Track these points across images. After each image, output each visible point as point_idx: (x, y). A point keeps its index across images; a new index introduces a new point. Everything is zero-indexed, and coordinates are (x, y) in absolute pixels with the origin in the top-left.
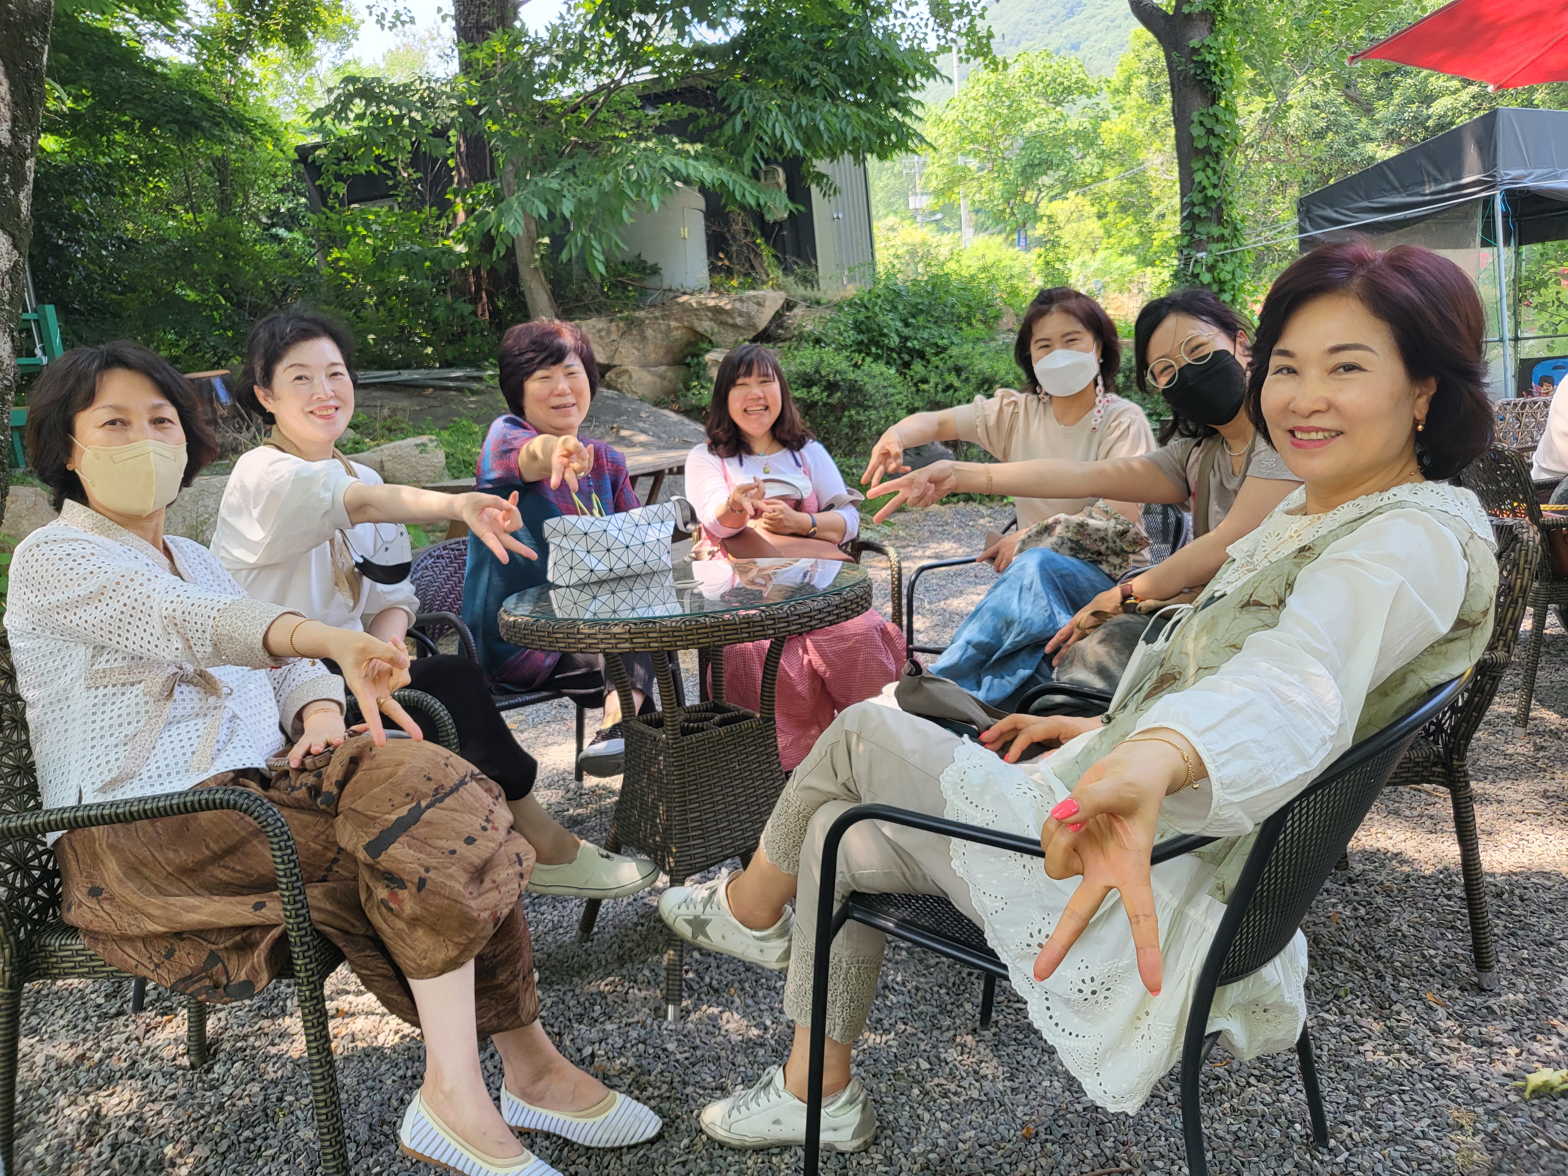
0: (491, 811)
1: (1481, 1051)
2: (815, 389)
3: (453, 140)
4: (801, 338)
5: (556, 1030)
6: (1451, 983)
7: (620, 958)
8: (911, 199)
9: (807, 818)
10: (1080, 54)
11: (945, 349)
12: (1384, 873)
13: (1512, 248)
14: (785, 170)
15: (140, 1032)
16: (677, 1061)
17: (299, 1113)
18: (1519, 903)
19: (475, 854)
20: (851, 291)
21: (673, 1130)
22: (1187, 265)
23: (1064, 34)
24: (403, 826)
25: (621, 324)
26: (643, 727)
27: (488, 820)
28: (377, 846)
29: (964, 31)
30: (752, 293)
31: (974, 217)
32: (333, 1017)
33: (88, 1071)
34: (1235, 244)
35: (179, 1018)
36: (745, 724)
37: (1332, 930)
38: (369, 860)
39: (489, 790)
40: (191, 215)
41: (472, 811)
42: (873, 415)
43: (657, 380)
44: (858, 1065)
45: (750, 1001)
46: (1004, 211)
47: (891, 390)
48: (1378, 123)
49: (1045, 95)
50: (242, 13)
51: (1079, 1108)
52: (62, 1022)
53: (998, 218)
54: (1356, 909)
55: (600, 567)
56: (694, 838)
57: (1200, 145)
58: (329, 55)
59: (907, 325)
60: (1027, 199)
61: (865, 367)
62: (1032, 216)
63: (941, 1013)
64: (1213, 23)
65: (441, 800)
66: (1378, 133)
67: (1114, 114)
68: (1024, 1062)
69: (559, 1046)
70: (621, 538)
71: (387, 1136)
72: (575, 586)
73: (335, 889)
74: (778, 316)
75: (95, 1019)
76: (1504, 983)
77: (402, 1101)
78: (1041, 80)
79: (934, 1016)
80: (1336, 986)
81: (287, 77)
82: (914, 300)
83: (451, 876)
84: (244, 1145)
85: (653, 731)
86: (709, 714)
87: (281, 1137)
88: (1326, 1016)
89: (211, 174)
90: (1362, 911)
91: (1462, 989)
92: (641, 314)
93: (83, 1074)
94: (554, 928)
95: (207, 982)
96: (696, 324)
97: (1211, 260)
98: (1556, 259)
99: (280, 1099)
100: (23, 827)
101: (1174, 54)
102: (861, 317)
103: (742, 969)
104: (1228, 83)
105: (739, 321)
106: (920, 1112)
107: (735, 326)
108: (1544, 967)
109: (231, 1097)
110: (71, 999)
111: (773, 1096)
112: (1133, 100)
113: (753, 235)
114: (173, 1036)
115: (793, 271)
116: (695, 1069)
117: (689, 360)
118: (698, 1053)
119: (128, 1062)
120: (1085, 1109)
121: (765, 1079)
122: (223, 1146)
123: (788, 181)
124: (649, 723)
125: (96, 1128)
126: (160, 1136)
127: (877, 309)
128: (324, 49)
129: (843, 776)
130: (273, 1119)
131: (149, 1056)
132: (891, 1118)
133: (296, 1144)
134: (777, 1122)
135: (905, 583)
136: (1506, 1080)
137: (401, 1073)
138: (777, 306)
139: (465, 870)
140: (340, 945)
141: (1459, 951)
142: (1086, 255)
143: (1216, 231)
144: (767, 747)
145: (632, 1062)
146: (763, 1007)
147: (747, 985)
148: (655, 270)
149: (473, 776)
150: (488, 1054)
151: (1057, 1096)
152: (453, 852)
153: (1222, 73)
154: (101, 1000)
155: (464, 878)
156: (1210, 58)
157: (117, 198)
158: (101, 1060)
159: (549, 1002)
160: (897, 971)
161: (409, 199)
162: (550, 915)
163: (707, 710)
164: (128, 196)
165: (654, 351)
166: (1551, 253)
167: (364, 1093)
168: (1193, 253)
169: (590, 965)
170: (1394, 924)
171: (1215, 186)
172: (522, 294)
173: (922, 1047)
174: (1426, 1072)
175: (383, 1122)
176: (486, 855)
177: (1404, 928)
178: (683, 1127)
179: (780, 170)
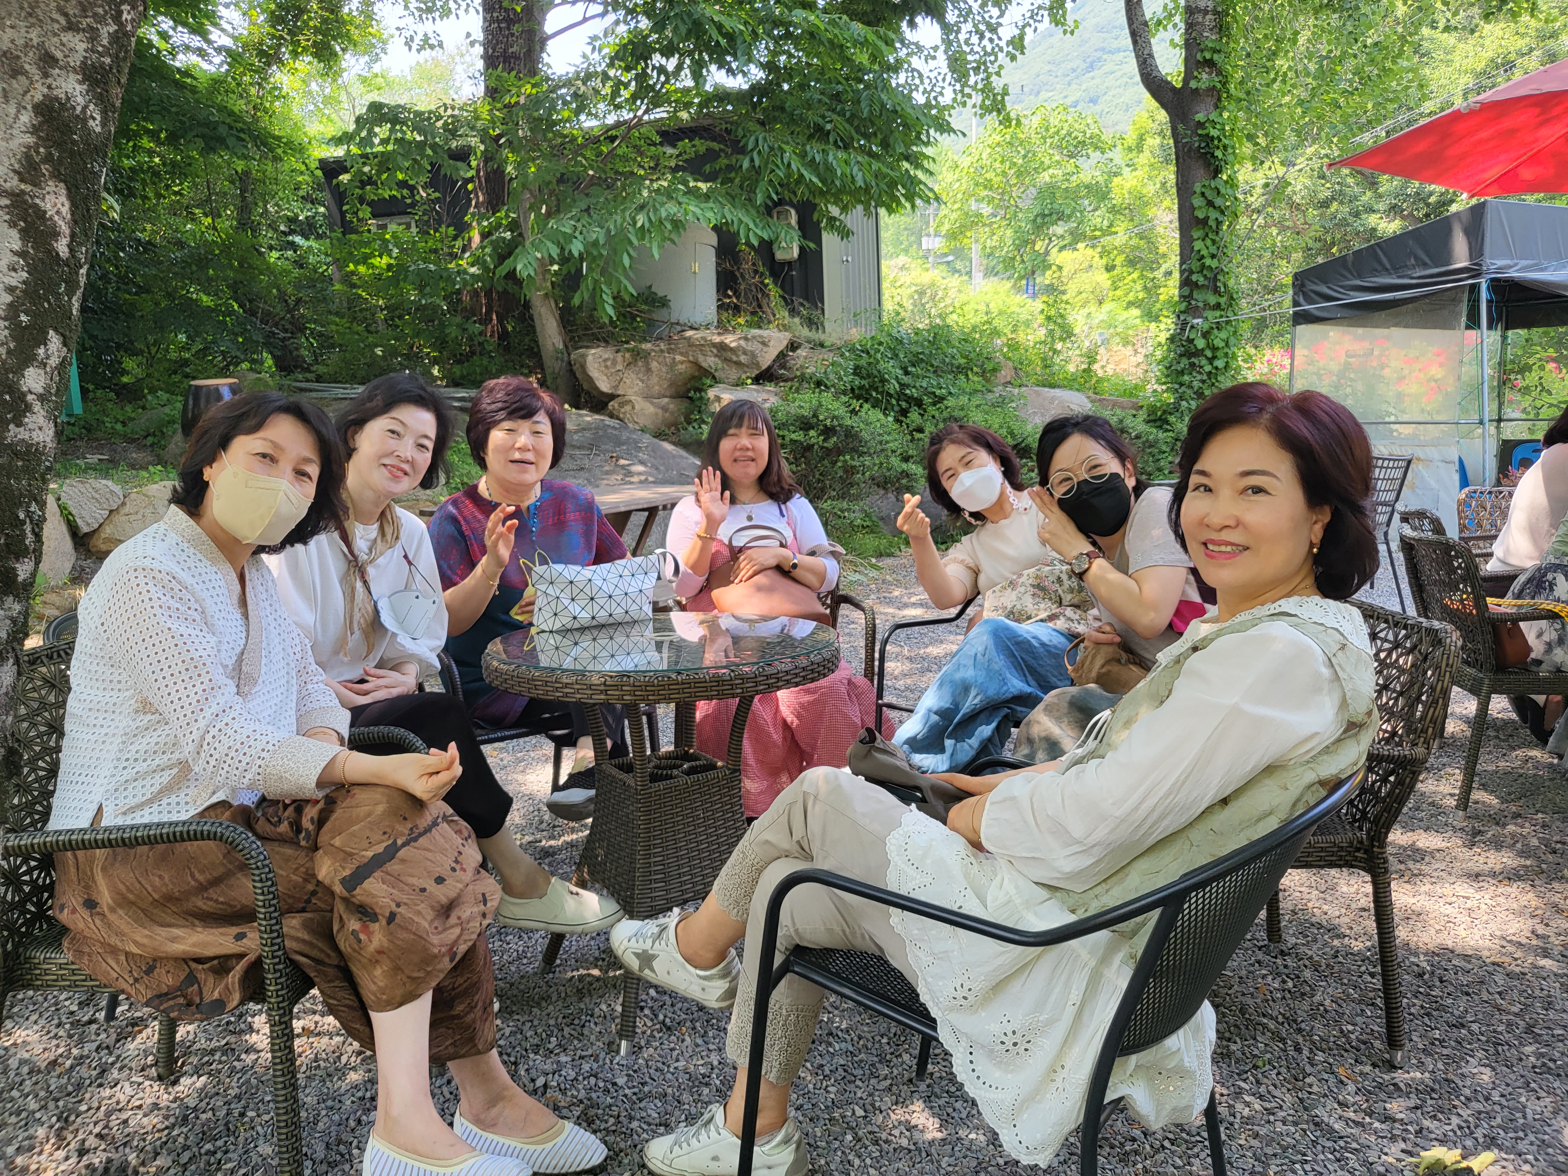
0: (460, 853)
1: (1383, 1126)
2: (812, 433)
3: (474, 163)
4: (802, 378)
5: (512, 1059)
6: (1364, 1059)
7: (579, 991)
8: (924, 240)
9: (760, 871)
10: (1098, 108)
11: (942, 399)
12: (1315, 948)
13: (1499, 333)
14: (797, 212)
15: (111, 1041)
16: (625, 1096)
17: (259, 1128)
18: (1438, 984)
19: (443, 893)
20: (856, 334)
21: (616, 1163)
22: (1183, 330)
23: (1084, 87)
24: (378, 862)
25: (627, 355)
26: (615, 772)
27: (457, 861)
28: (353, 881)
29: (980, 86)
30: (756, 332)
31: (985, 262)
32: (298, 1036)
33: (59, 1077)
34: (1230, 314)
35: (149, 1030)
36: (711, 774)
37: (1258, 1001)
38: (345, 894)
39: (459, 832)
40: (209, 220)
41: (443, 851)
42: (868, 462)
43: (660, 412)
44: (797, 1109)
45: (699, 1041)
46: (1014, 258)
47: (886, 437)
48: (1381, 197)
49: (1059, 147)
50: (274, 27)
51: (1001, 1161)
52: (35, 1027)
53: (1009, 263)
54: (1284, 982)
55: (584, 614)
56: (656, 881)
57: (1200, 215)
58: (357, 67)
59: (907, 373)
60: (1037, 248)
61: (863, 414)
62: (1042, 263)
63: (880, 1062)
64: (1219, 100)
65: (415, 840)
66: (1381, 206)
67: (1126, 171)
68: (954, 1114)
69: (514, 1076)
70: (604, 588)
71: (342, 1156)
72: (557, 632)
73: (312, 919)
74: (782, 355)
75: (67, 1026)
76: (1414, 1061)
77: (359, 1122)
78: (1057, 133)
79: (873, 1065)
80: (1255, 1056)
81: (314, 86)
82: (915, 349)
83: (419, 913)
84: (204, 1158)
85: (623, 776)
86: (679, 762)
87: (241, 1152)
88: (1243, 1084)
89: (232, 182)
90: (1290, 984)
91: (1374, 1065)
92: (647, 346)
93: (54, 1080)
94: (519, 958)
95: (181, 1000)
96: (701, 359)
97: (1206, 327)
98: (1540, 344)
99: (242, 1115)
100: (19, 847)
101: (1180, 127)
102: (863, 362)
103: (695, 1008)
104: (1230, 158)
105: (743, 359)
106: (851, 1157)
107: (738, 364)
108: (1453, 1049)
109: (195, 1109)
110: (46, 1005)
111: (713, 1133)
112: (1144, 158)
113: (762, 274)
114: (143, 1047)
115: (799, 313)
116: (642, 1105)
117: (691, 394)
118: (646, 1089)
119: (98, 1070)
120: (1006, 1163)
121: (706, 1117)
122: (185, 1157)
123: (800, 222)
124: (621, 767)
125: (65, 1133)
126: (125, 1145)
127: (879, 356)
128: (353, 61)
129: (798, 834)
130: (234, 1133)
131: (118, 1065)
132: (823, 1162)
133: (255, 1159)
134: (715, 1158)
135: (879, 637)
136: (1403, 1156)
137: (360, 1094)
138: (782, 347)
139: (432, 907)
140: (312, 975)
141: (1376, 1028)
142: (1092, 308)
143: (1212, 299)
144: (732, 796)
145: (582, 1094)
146: (711, 1047)
147: (698, 1024)
148: (664, 303)
149: (445, 818)
150: (445, 1080)
151: (981, 1148)
152: (423, 890)
153: (1225, 147)
154: (74, 1008)
155: (430, 914)
156: (1214, 133)
157: (140, 201)
158: (72, 1067)
159: (507, 1031)
160: (842, 1017)
161: (426, 218)
162: (515, 945)
163: (677, 758)
164: (149, 199)
165: (659, 383)
166: (1536, 339)
167: (324, 1112)
168: (1189, 319)
169: (549, 997)
170: (1317, 998)
171: (1213, 256)
172: (531, 318)
173: (859, 1095)
174: (1329, 1144)
175: (339, 1142)
176: (453, 894)
177: (1327, 1003)
178: (626, 1161)
179: (793, 212)
